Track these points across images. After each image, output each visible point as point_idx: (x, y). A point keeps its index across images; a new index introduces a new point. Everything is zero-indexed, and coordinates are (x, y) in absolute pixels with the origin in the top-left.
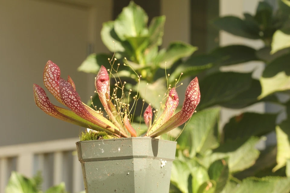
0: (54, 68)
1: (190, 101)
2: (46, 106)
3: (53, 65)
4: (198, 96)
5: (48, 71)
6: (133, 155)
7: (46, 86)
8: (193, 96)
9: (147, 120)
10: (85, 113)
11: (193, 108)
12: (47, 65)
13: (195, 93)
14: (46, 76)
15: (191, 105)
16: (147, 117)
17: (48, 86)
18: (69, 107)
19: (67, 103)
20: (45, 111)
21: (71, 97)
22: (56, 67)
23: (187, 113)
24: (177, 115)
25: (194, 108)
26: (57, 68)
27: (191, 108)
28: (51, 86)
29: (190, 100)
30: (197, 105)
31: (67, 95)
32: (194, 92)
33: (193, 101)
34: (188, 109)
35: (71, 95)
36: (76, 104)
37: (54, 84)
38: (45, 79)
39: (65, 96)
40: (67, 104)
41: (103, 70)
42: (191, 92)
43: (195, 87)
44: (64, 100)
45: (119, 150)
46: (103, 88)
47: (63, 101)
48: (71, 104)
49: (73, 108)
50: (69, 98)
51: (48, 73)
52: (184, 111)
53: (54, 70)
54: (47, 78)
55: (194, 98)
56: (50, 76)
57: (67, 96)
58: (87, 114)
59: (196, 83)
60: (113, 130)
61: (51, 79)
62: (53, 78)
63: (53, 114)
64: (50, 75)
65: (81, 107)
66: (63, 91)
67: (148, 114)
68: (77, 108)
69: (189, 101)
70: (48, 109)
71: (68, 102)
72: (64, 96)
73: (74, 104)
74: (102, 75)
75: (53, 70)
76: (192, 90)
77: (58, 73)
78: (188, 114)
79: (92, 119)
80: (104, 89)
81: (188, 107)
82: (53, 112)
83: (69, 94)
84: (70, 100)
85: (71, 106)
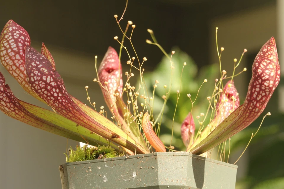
0: (19, 33)
1: (262, 81)
2: (4, 99)
3: (17, 27)
4: (277, 71)
5: (8, 37)
6: (160, 184)
7: (3, 65)
8: (267, 71)
9: (186, 136)
10: (73, 109)
11: (267, 93)
12: (7, 27)
13: (271, 66)
14: (4, 46)
15: (263, 88)
16: (185, 132)
17: (8, 64)
18: (43, 97)
19: (38, 89)
20: (3, 108)
21: (46, 78)
22: (22, 31)
23: (256, 104)
24: (238, 110)
25: (269, 94)
26: (25, 33)
27: (264, 94)
28: (12, 63)
29: (261, 78)
30: (274, 89)
31: (39, 74)
32: (268, 64)
33: (268, 79)
34: (257, 96)
35: (47, 75)
36: (56, 92)
37: (19, 60)
38: (2, 51)
39: (35, 78)
40: (40, 91)
41: (111, 54)
42: (263, 65)
43: (271, 54)
44: (34, 85)
45: (134, 175)
46: (111, 83)
47: (32, 86)
48: (46, 92)
49: (51, 99)
50: (43, 81)
51: (8, 41)
52: (250, 101)
53: (18, 35)
54: (6, 49)
55: (269, 75)
56: (10, 46)
57: (39, 76)
58: (75, 111)
59: (272, 47)
60: (125, 143)
61: (12, 50)
62: (15, 49)
63: (17, 115)
64: (11, 44)
65: (65, 97)
66: (32, 69)
67: (189, 126)
68: (58, 100)
69: (260, 81)
70: (8, 105)
71: (41, 89)
72: (33, 77)
73: (52, 93)
74: (110, 61)
75: (16, 36)
76: (266, 60)
77: (25, 41)
78: (258, 105)
79: (85, 121)
80: (113, 85)
81: (259, 93)
82: (17, 111)
83: (43, 74)
84: (44, 83)
85: (47, 95)
